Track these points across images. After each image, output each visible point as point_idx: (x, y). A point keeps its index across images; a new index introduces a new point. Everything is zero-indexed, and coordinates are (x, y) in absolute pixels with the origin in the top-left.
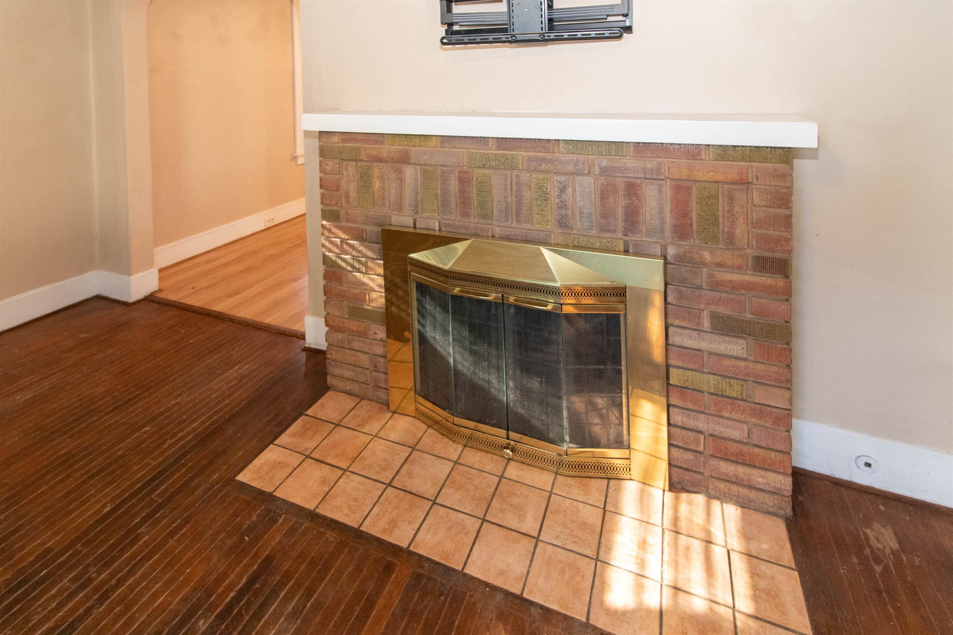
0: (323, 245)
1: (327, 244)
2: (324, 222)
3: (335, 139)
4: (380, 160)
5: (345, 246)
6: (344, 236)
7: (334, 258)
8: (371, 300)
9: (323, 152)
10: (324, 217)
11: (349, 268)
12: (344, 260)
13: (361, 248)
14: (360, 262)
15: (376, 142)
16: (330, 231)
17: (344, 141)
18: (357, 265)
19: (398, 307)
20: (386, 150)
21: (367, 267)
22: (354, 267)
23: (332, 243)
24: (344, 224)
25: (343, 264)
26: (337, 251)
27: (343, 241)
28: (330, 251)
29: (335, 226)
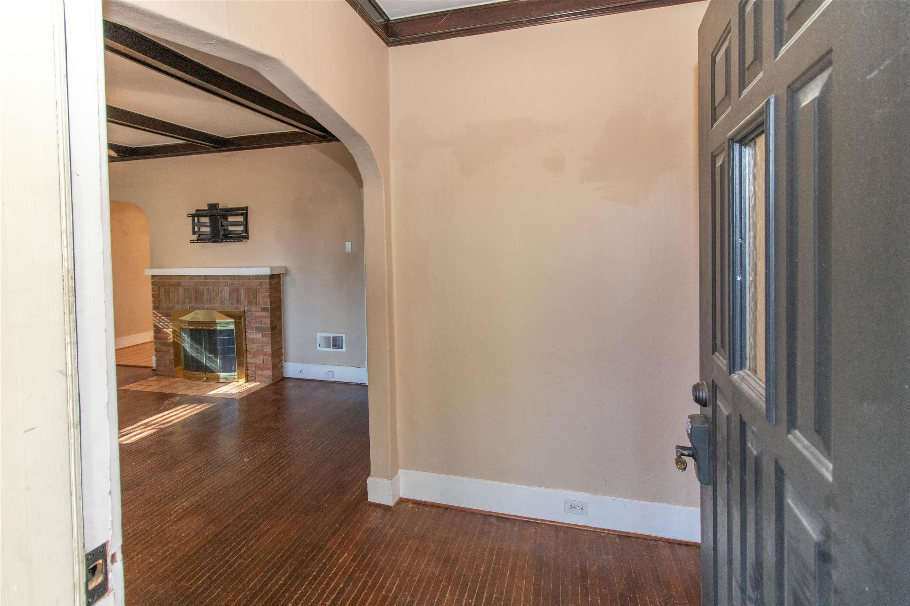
0: (154, 320)
1: (155, 319)
2: (154, 311)
3: (157, 278)
4: (171, 285)
5: (161, 320)
6: (160, 315)
7: (157, 324)
8: (170, 339)
9: (153, 283)
10: (154, 309)
11: (162, 328)
12: (161, 325)
13: (166, 319)
14: (166, 325)
15: (170, 279)
16: (156, 314)
17: (160, 279)
18: (165, 326)
19: (177, 338)
20: (174, 281)
21: (168, 327)
22: (164, 327)
23: (156, 319)
24: (161, 311)
25: (160, 326)
26: (158, 321)
27: (160, 317)
28: (156, 322)
29: (158, 312)
